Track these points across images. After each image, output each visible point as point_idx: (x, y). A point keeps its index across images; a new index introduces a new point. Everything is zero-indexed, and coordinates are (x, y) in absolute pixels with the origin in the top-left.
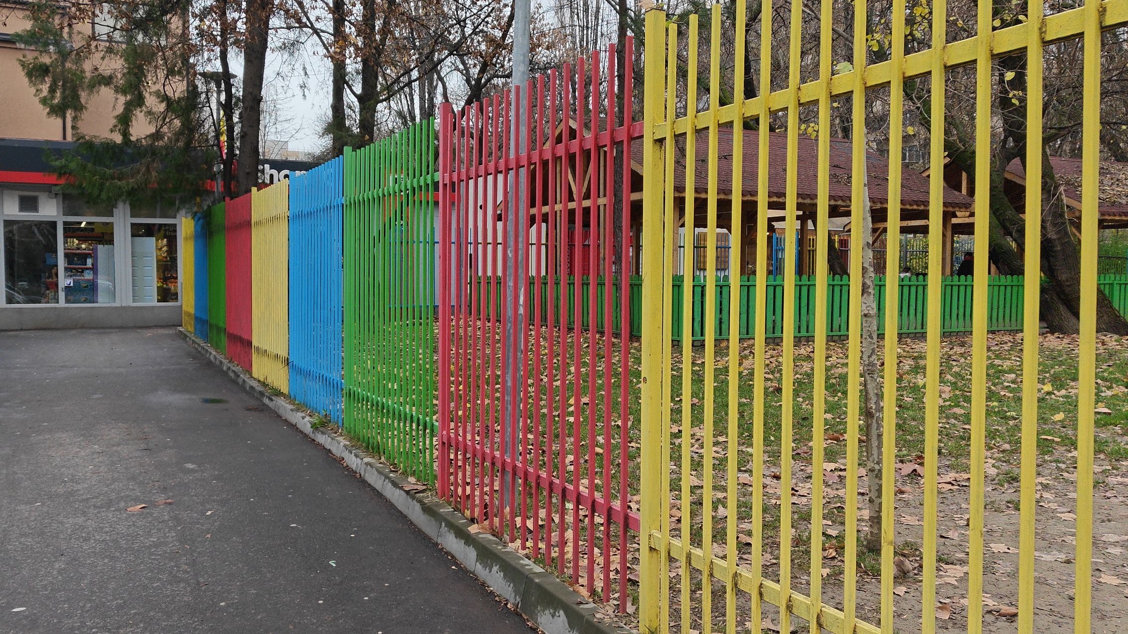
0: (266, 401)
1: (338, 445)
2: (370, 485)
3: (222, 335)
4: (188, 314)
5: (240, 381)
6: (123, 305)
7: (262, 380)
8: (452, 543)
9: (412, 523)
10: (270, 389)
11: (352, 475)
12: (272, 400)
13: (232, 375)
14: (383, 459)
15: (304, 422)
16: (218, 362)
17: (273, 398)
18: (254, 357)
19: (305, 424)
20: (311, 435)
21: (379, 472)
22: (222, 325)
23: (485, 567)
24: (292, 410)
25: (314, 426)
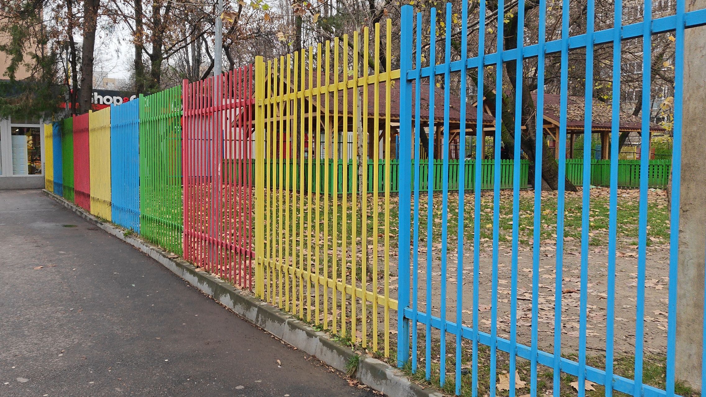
0: (99, 225)
1: (137, 242)
2: (153, 258)
3: (72, 191)
4: (49, 181)
5: (84, 216)
6: (7, 176)
7: (96, 215)
8: (188, 277)
9: (171, 271)
10: (101, 219)
11: (144, 254)
12: (102, 224)
13: (79, 213)
14: (159, 247)
15: (120, 234)
16: (70, 207)
17: (103, 223)
18: (92, 203)
19: (121, 235)
20: (124, 239)
21: (157, 252)
22: (71, 186)
23: (201, 284)
24: (113, 228)
25: (126, 235)
